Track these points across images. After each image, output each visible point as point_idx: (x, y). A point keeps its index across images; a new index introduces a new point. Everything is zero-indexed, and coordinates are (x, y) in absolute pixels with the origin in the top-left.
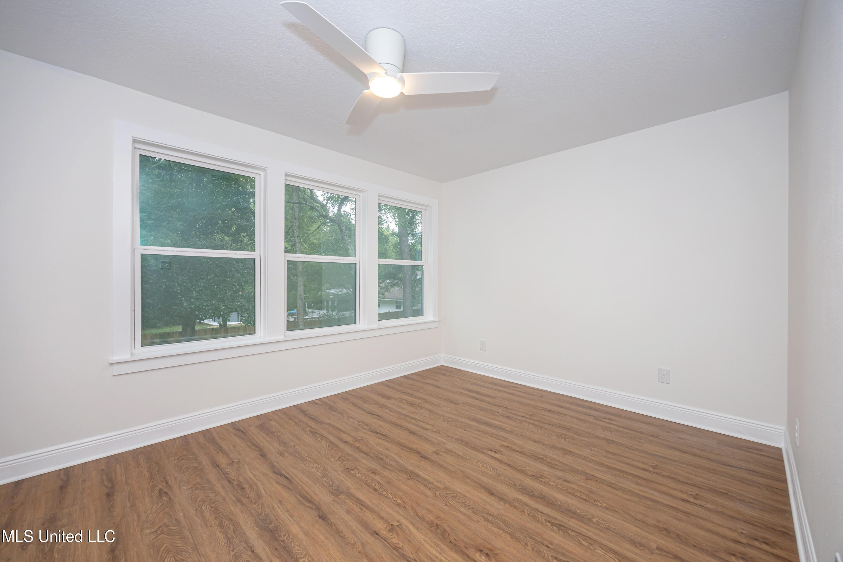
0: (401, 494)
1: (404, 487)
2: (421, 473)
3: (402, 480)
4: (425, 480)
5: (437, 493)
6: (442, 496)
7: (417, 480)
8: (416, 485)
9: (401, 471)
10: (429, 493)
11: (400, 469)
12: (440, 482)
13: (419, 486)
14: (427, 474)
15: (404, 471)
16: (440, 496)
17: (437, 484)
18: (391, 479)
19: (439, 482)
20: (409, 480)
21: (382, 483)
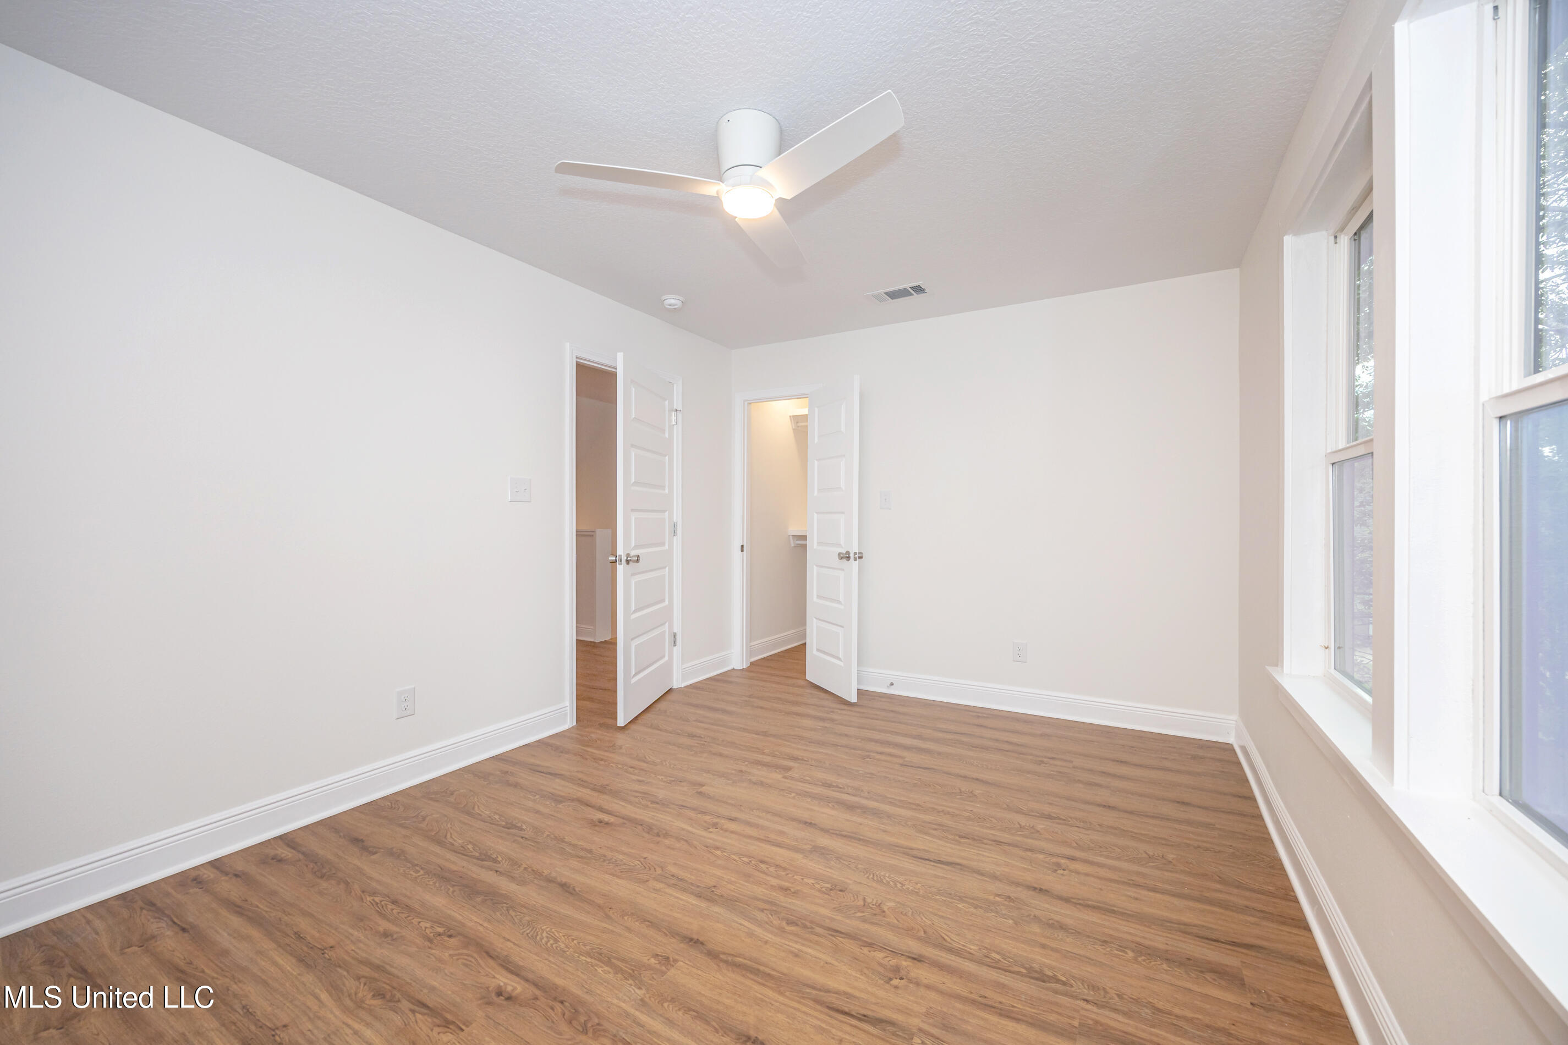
0: (719, 862)
1: (719, 873)
2: (693, 900)
3: (725, 883)
4: (684, 890)
5: (659, 871)
6: (652, 869)
7: (698, 887)
8: (699, 878)
9: (737, 901)
10: (672, 869)
11: (737, 903)
12: (654, 889)
13: (692, 877)
14: (681, 902)
15: (730, 902)
16: (655, 869)
17: (659, 886)
18: (746, 882)
19: (656, 890)
20: (714, 884)
21: (757, 874)
